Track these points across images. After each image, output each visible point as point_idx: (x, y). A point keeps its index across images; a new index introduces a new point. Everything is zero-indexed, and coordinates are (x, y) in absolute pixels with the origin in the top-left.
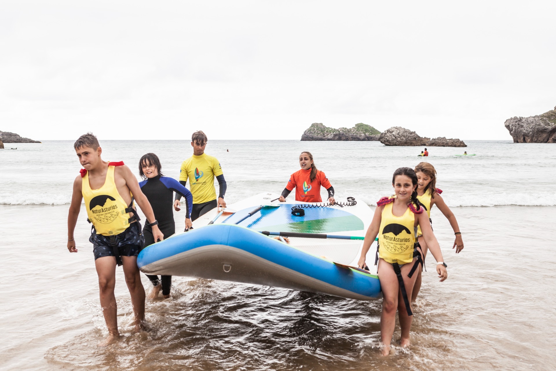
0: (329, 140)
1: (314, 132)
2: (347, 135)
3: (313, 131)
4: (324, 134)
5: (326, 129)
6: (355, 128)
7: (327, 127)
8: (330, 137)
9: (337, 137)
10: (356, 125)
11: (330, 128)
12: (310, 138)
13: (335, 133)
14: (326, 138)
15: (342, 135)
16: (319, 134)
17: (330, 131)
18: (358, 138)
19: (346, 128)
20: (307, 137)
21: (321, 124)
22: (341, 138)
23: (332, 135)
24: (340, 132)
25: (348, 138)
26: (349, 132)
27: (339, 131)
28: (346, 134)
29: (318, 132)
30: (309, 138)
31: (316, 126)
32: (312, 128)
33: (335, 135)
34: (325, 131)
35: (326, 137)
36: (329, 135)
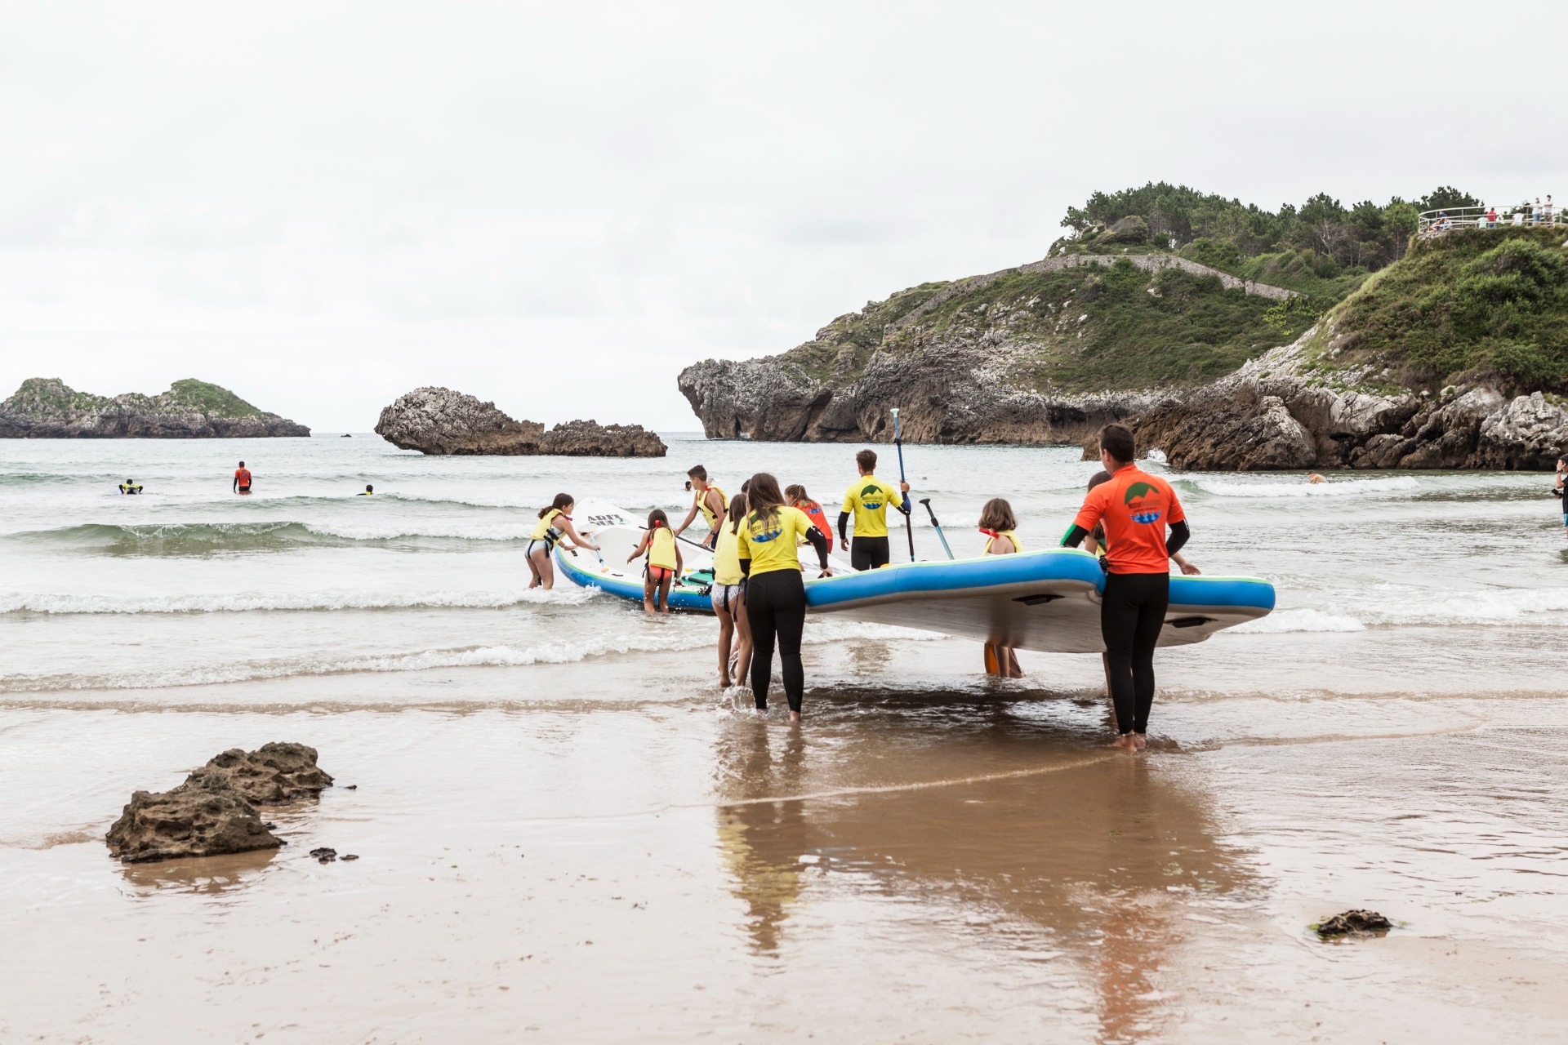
0: (85, 434)
1: (33, 409)
2: (146, 418)
3: (28, 404)
4: (66, 415)
5: (72, 397)
6: (171, 395)
7: (78, 390)
8: (87, 423)
9: (113, 425)
10: (175, 386)
11: (86, 395)
12: (20, 426)
13: (104, 410)
14: (75, 429)
15: (129, 417)
16: (50, 414)
17: (89, 405)
18: (183, 428)
19: (141, 396)
20: (7, 426)
21: (58, 382)
22: (126, 426)
23: (96, 419)
24: (123, 407)
25: (148, 429)
26: (151, 407)
27: (119, 406)
28: (144, 414)
29: (44, 408)
30: (16, 429)
31: (38, 389)
32: (26, 394)
33: (106, 419)
34: (72, 406)
35: (76, 424)
36: (84, 419)
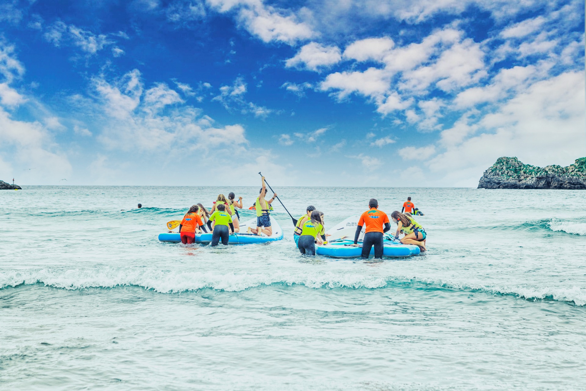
0: (528, 187)
1: (502, 173)
2: (561, 179)
3: (499, 171)
4: (519, 177)
5: (522, 167)
6: (575, 166)
7: (525, 163)
8: (530, 181)
9: (543, 182)
10: (577, 161)
11: (530, 166)
12: (495, 182)
13: (539, 174)
14: (523, 184)
15: (552, 178)
16: (510, 176)
17: (531, 171)
18: (580, 184)
19: (558, 167)
20: (489, 182)
21: (515, 159)
22: (550, 183)
23: (534, 179)
24: (549, 172)
25: (561, 184)
26: (564, 172)
27: (547, 172)
28: (560, 176)
29: (508, 173)
30: (493, 184)
31: (505, 163)
32: (498, 165)
33: (539, 179)
34: (522, 172)
35: (524, 181)
36: (528, 179)
